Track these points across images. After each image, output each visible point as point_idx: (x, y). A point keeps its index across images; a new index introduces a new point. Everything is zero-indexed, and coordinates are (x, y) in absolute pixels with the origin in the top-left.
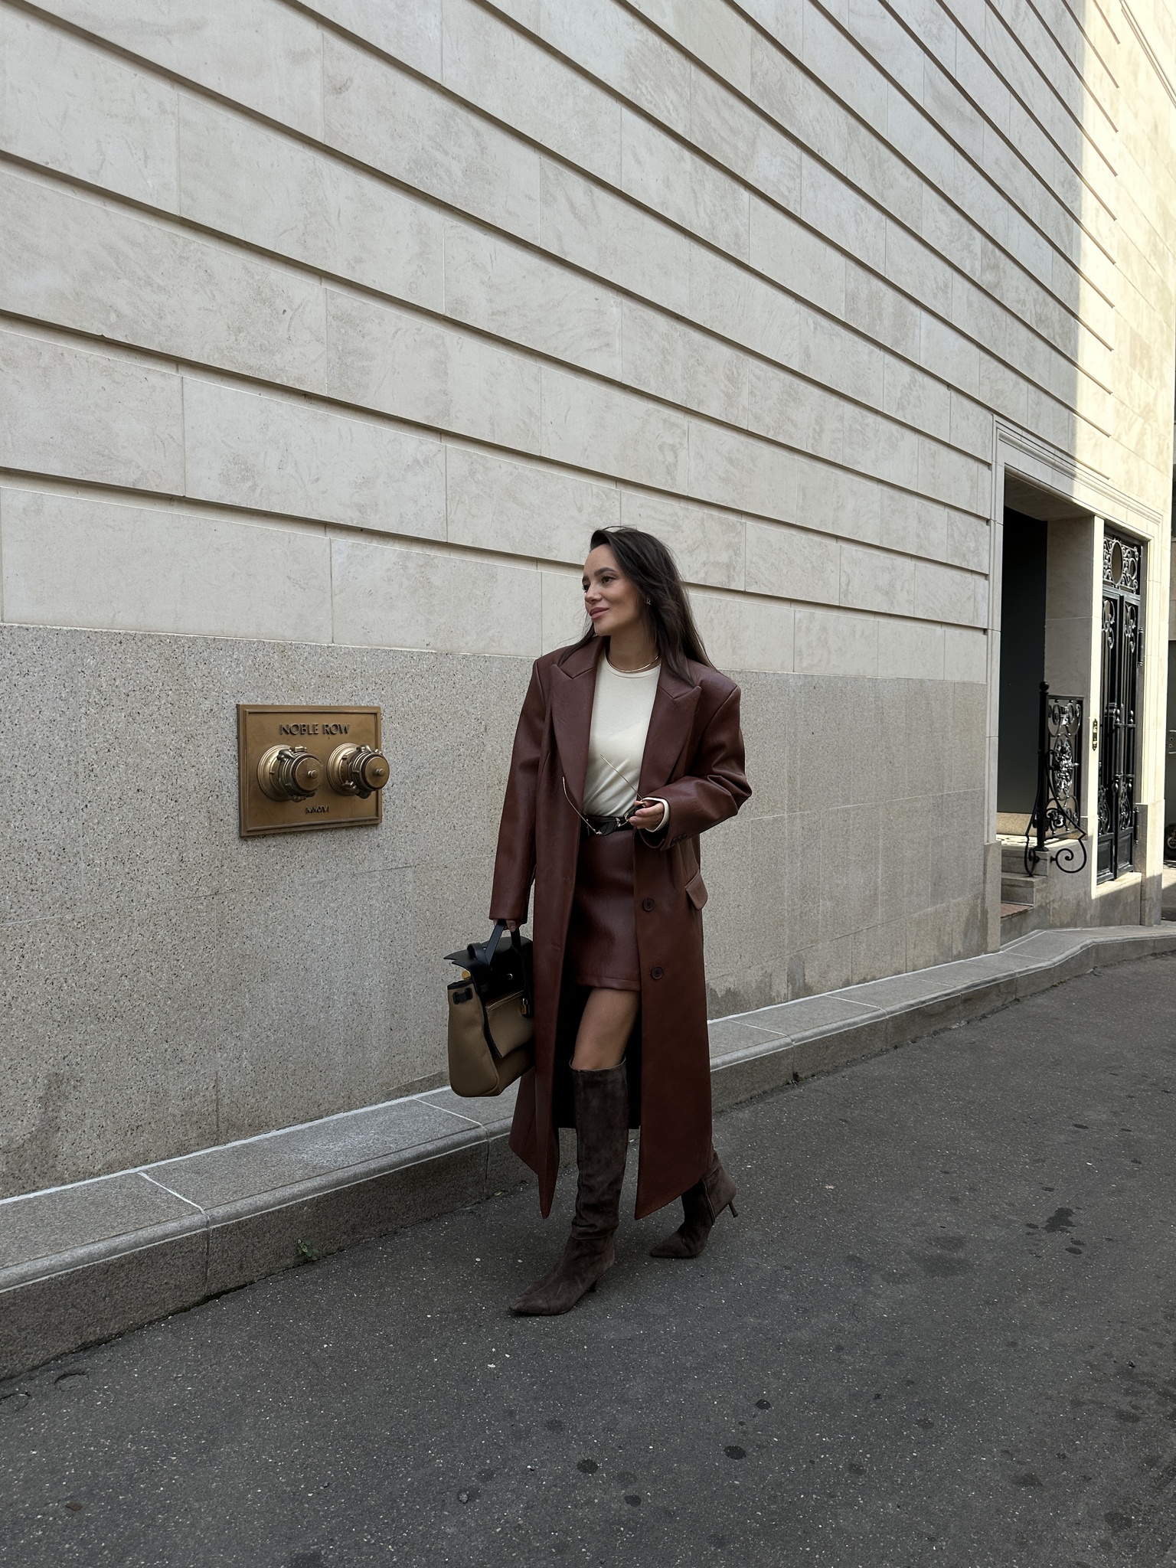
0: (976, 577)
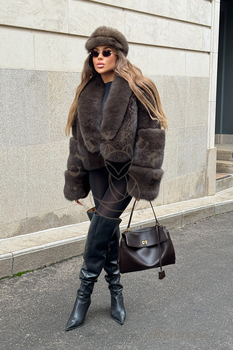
0: (204, 28)
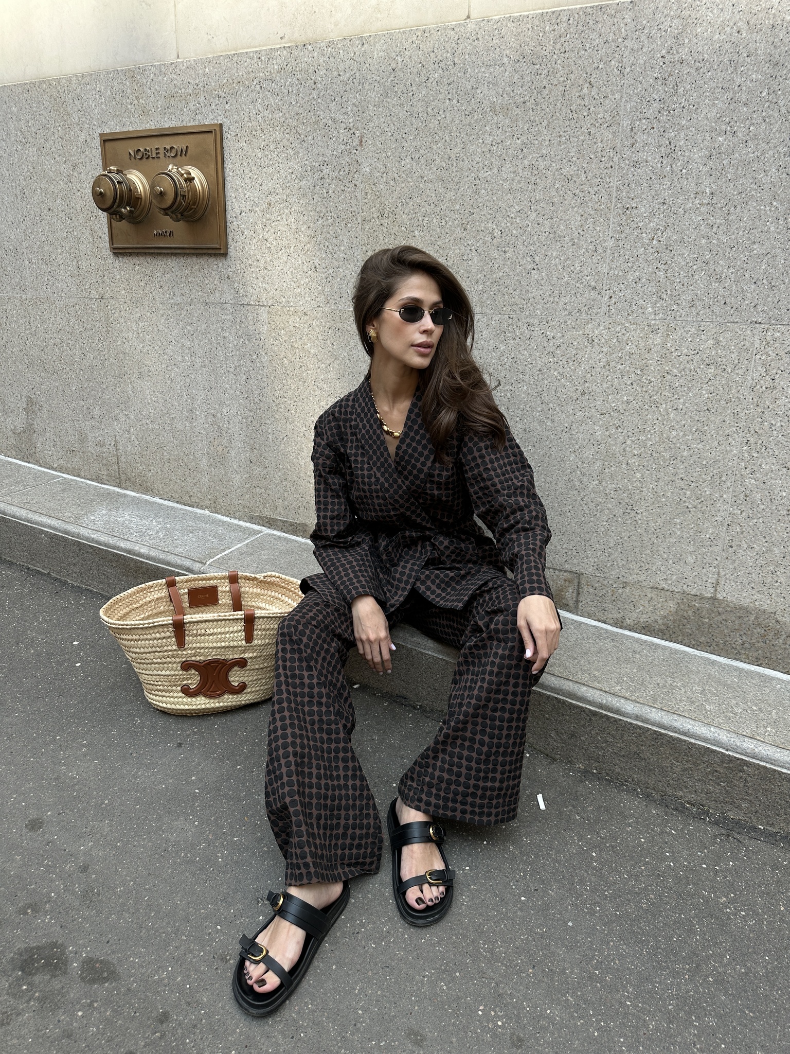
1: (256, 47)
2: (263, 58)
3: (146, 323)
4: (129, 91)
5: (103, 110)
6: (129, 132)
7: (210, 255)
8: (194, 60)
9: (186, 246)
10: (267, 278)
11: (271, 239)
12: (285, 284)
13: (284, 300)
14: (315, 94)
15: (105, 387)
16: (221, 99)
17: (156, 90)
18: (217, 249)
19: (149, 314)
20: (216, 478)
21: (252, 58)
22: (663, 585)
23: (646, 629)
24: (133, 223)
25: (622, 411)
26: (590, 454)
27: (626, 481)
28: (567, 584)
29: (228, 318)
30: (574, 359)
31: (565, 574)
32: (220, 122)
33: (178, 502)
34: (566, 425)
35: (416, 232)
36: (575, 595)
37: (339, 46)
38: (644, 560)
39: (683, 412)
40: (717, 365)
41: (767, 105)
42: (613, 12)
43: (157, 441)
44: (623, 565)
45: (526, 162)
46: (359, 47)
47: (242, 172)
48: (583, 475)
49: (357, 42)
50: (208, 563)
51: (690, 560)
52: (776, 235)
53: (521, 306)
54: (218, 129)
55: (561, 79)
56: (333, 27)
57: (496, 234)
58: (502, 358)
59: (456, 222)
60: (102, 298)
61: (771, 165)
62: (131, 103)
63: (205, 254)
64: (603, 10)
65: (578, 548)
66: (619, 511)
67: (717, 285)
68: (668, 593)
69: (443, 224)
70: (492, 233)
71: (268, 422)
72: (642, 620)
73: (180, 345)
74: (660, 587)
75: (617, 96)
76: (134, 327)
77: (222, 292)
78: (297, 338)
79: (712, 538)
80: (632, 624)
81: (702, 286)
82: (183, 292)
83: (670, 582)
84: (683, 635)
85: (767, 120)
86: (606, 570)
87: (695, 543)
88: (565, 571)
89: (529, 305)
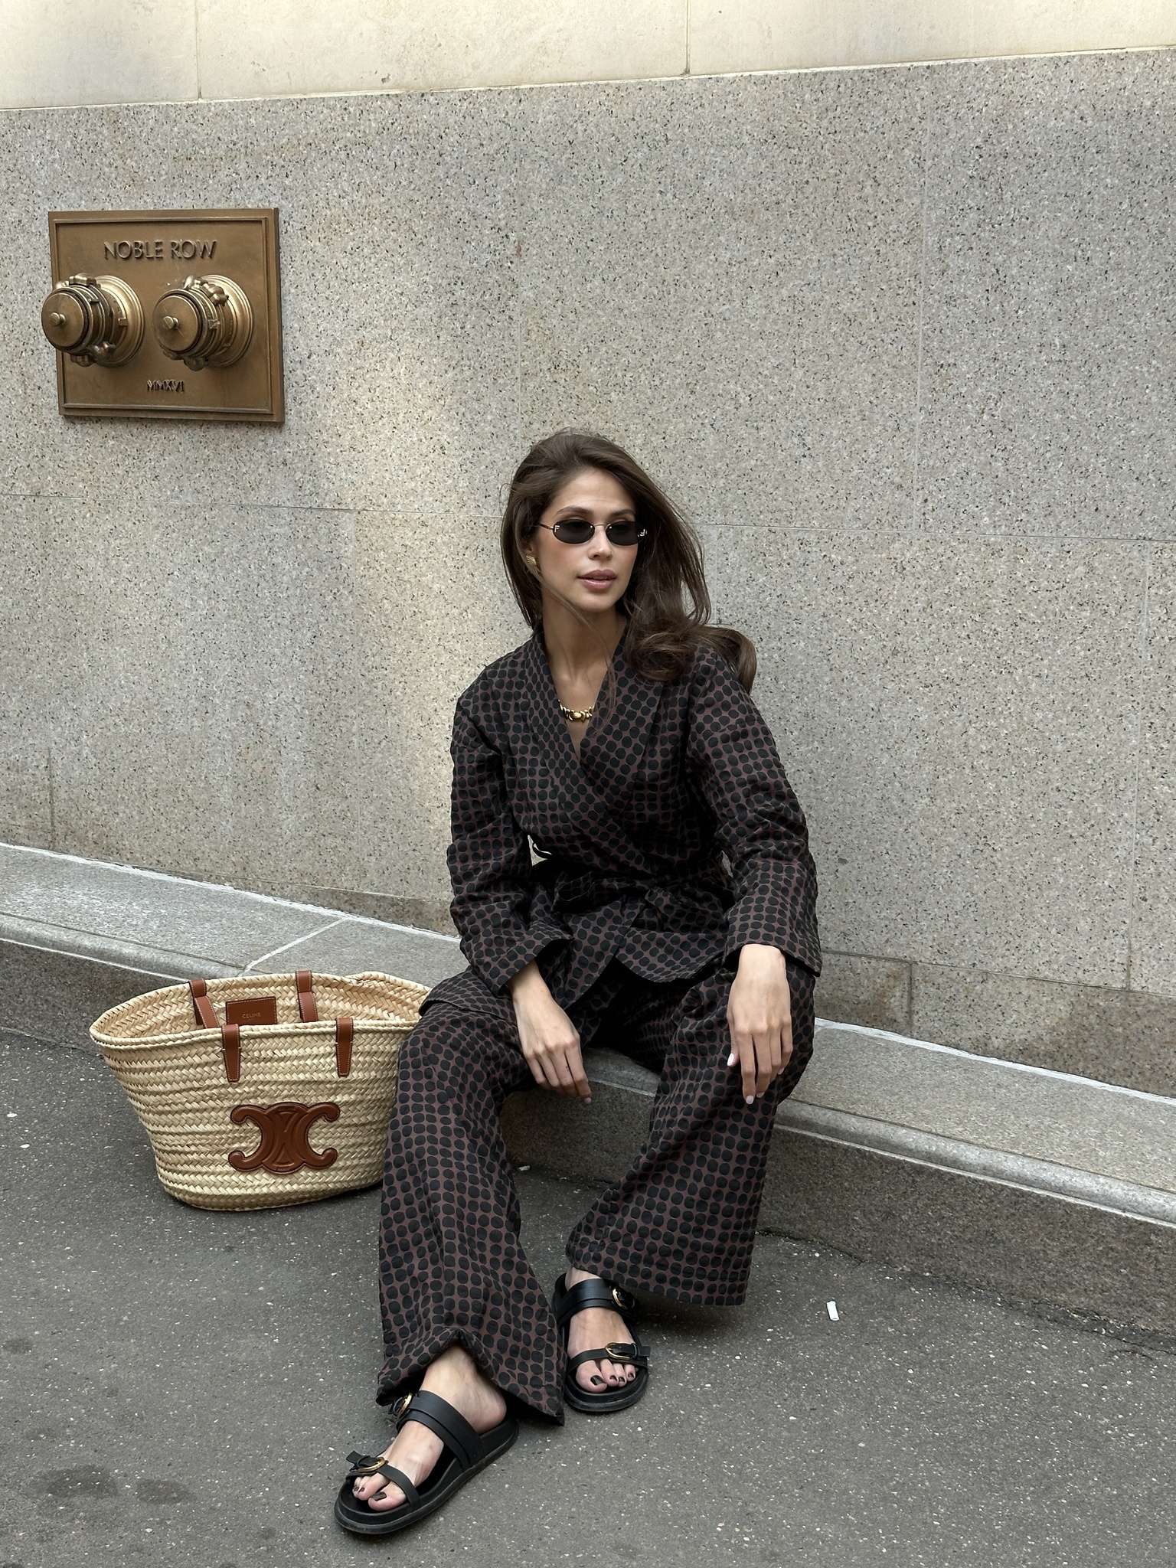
1: (339, 91)
2: (351, 109)
3: (124, 541)
4: (106, 144)
5: (55, 171)
6: (103, 213)
7: (251, 424)
8: (230, 104)
9: (208, 408)
10: (355, 465)
11: (364, 400)
12: (387, 475)
13: (385, 500)
14: (440, 172)
15: (33, 657)
16: (277, 170)
17: (158, 145)
18: (265, 414)
19: (130, 525)
20: (248, 822)
21: (332, 109)
22: (1046, 972)
23: (1025, 1054)
24: (107, 367)
25: (957, 681)
26: (912, 752)
27: (972, 796)
28: (892, 982)
29: (282, 531)
30: (876, 597)
31: (887, 964)
32: (274, 206)
33: (170, 873)
34: (872, 705)
35: (613, 394)
36: (905, 1001)
37: (481, 100)
38: (1011, 930)
39: (1050, 680)
40: (1094, 605)
41: (1130, 221)
42: (903, 80)
43: (133, 757)
44: (980, 942)
45: (784, 292)
46: (514, 104)
47: (312, 287)
48: (906, 788)
49: (511, 97)
50: (249, 967)
51: (1084, 925)
52: (1160, 408)
53: (788, 513)
54: (271, 219)
55: (831, 171)
56: (470, 70)
57: (741, 401)
58: (762, 596)
59: (678, 380)
60: (37, 495)
61: (1144, 307)
62: (110, 165)
63: (242, 422)
64: (888, 75)
65: (905, 916)
66: (965, 849)
67: (1082, 481)
68: (1055, 986)
69: (657, 382)
70: (735, 398)
71: (352, 713)
72: (1017, 1038)
73: (188, 579)
74: (1041, 976)
75: (916, 200)
76: (100, 549)
77: (273, 488)
78: (409, 564)
79: (1113, 886)
80: (1001, 1047)
81: (1061, 484)
82: (198, 486)
83: (1056, 967)
84: (1085, 1059)
85: (1133, 243)
86: (953, 953)
87: (1087, 898)
88: (887, 959)
89: (800, 512)
